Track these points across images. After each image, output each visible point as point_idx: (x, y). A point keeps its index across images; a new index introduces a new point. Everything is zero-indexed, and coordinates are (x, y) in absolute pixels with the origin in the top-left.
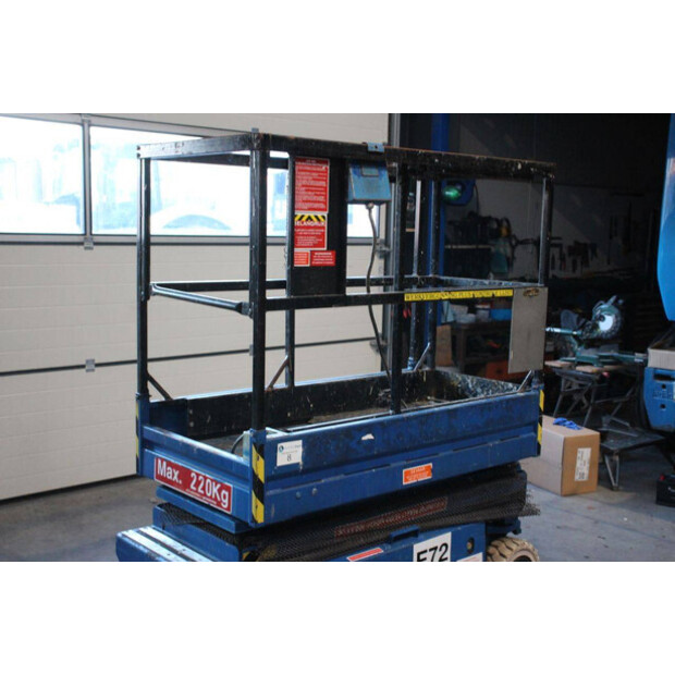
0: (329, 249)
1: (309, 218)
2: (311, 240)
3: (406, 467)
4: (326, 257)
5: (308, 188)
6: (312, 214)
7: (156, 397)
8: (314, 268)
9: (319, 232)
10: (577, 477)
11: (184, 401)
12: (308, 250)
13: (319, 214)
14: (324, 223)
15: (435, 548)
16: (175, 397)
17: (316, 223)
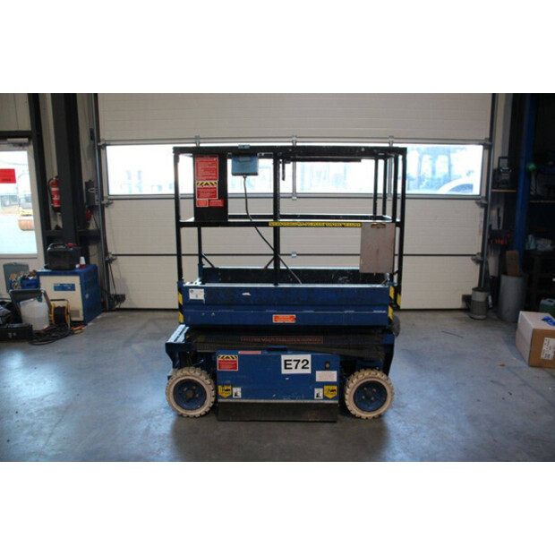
0: (219, 198)
1: (207, 184)
2: (208, 194)
3: (275, 313)
4: (217, 202)
5: (205, 170)
6: (208, 182)
7: (206, 265)
8: (210, 208)
9: (212, 190)
10: (543, 356)
11: (218, 269)
12: (207, 199)
13: (213, 182)
14: (216, 186)
15: (299, 361)
16: (216, 266)
17: (211, 186)
